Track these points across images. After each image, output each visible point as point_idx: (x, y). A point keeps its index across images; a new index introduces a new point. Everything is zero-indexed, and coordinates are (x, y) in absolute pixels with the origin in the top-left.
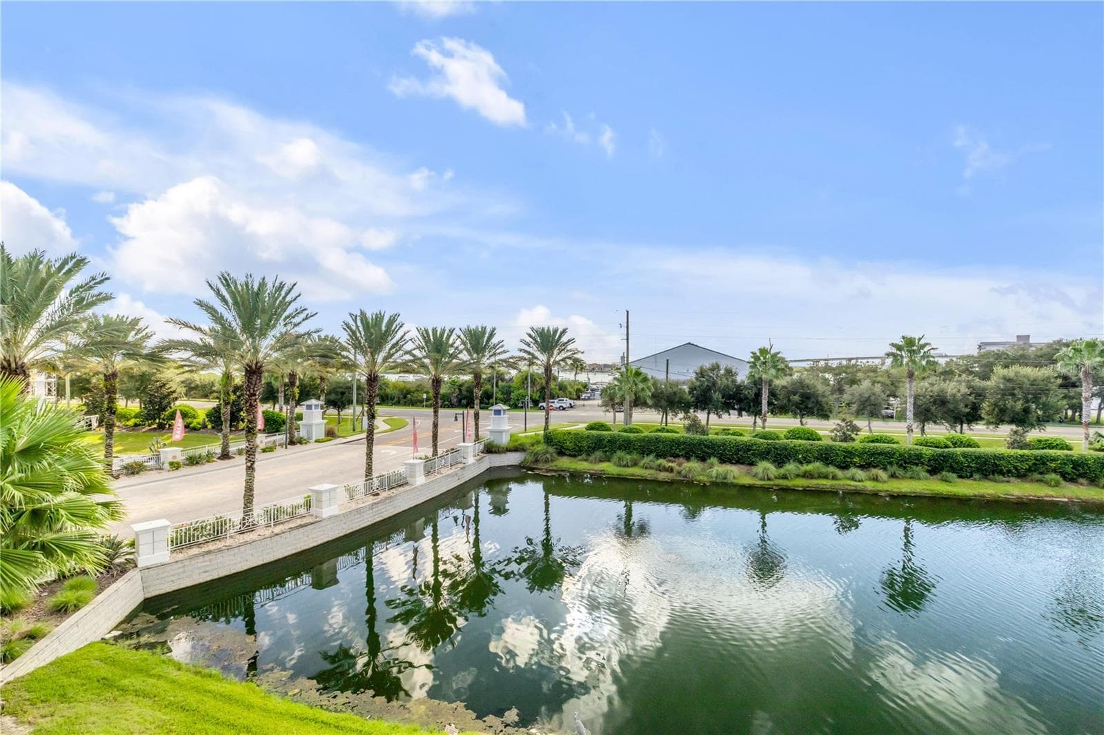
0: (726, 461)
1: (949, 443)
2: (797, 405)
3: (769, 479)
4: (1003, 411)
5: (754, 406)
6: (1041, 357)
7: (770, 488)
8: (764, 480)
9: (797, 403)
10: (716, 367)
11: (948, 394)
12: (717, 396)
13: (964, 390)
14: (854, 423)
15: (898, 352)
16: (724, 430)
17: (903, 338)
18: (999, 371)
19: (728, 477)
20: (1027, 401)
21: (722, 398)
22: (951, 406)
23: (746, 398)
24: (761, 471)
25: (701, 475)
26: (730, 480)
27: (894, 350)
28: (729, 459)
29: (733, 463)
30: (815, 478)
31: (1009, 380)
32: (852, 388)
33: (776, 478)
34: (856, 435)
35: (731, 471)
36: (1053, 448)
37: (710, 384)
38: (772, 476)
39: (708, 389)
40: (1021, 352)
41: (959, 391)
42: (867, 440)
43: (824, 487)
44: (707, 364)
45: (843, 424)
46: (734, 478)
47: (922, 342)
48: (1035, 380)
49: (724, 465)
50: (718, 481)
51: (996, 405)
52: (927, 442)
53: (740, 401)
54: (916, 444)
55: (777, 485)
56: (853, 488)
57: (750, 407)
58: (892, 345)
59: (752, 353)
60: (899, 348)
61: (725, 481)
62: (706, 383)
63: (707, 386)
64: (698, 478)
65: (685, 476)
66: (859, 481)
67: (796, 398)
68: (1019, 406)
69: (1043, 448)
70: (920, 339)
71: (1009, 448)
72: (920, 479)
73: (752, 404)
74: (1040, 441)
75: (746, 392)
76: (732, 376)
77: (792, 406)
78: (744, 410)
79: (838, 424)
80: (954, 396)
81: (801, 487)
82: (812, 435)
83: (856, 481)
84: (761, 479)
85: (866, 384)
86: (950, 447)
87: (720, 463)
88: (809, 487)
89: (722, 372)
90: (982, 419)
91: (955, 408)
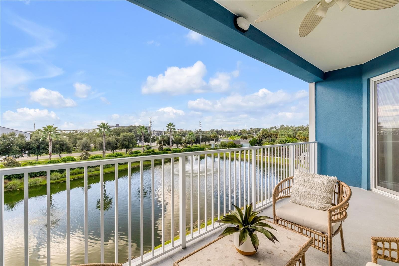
0: (34, 176)
1: (116, 155)
2: (58, 149)
3: (58, 179)
4: (123, 145)
5: (37, 151)
6: (127, 130)
7: (59, 182)
8: (56, 180)
9: (58, 148)
10: (13, 134)
11: (111, 141)
12: (15, 148)
13: (114, 140)
14: (88, 153)
15: (100, 128)
16: (29, 162)
17: (102, 123)
18: (122, 134)
19: (37, 182)
20: (129, 142)
21: (20, 148)
22: (112, 145)
23: (33, 148)
24: (54, 177)
25: (21, 185)
26: (38, 183)
27: (99, 127)
28: (35, 175)
29: (37, 176)
30: (77, 174)
31: (124, 136)
32: (80, 141)
33: (61, 178)
34: (89, 156)
35: (39, 180)
36: (138, 153)
37: (10, 143)
38: (59, 177)
39: (9, 145)
40: (123, 129)
41: (113, 140)
42: (92, 158)
43: (81, 177)
44: (7, 133)
45: (84, 154)
46: (41, 182)
47: (107, 125)
48: (130, 136)
49: (32, 178)
50: (32, 186)
51: (122, 143)
52: (111, 156)
53: (29, 149)
54: (108, 157)
55: (62, 181)
56: (91, 175)
57: (35, 152)
58: (99, 126)
59: (43, 127)
60: (101, 127)
61: (35, 185)
62: (7, 142)
63: (8, 143)
64: (19, 187)
65: (11, 188)
66: (93, 172)
67: (58, 146)
68: (127, 143)
69: (136, 153)
70: (107, 124)
71: (129, 154)
72: (110, 167)
73: (36, 150)
74: (135, 152)
75: (33, 145)
76: (23, 138)
77: (56, 149)
78: (32, 153)
79: (82, 154)
80: (112, 141)
81: (73, 179)
82: (73, 159)
83: (91, 172)
84: (54, 180)
85: (84, 139)
86: (116, 156)
87: (31, 178)
88: (75, 178)
89: (17, 136)
90: (118, 148)
91: (113, 145)
